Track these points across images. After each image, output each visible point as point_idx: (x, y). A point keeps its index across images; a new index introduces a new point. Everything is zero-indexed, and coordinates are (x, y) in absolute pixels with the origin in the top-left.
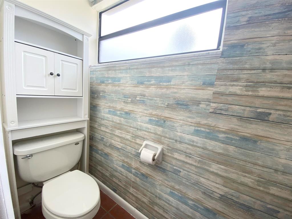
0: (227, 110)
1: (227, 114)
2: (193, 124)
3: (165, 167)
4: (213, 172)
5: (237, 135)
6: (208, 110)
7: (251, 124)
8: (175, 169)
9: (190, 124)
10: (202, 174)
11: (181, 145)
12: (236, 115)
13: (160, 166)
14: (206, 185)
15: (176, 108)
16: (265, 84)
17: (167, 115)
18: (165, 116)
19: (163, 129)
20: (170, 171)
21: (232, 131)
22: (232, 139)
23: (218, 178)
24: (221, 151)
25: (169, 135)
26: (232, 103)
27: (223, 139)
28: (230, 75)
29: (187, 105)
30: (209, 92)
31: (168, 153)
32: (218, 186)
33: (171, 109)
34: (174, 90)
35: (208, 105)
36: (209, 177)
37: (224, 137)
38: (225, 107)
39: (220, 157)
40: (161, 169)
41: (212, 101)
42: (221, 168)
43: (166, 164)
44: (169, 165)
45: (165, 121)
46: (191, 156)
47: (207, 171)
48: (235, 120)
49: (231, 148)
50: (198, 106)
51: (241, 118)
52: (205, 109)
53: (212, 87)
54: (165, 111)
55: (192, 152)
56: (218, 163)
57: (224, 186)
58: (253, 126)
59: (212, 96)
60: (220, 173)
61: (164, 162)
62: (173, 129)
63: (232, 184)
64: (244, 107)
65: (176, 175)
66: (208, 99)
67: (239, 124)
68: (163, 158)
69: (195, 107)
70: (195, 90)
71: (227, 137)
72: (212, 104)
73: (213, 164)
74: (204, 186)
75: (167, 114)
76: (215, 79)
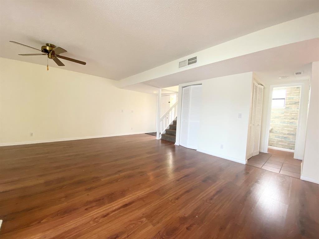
2: (280, 121)
6: (283, 118)
7: (291, 120)
8: (276, 131)
10: (283, 131)
11: (277, 126)
16: (293, 114)
22: (288, 123)
28: (287, 112)
30: (283, 115)
32: (286, 132)
38: (286, 117)
46: (280, 127)
48: (288, 119)
56: (286, 128)
63: (289, 131)
64: (290, 117)
69: (280, 118)
70: (280, 115)
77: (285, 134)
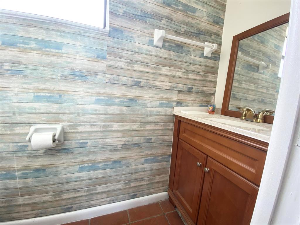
0: (118, 80)
1: (118, 83)
2: (93, 95)
3: (69, 146)
4: (115, 130)
5: (126, 98)
6: (105, 80)
7: (133, 89)
8: (81, 142)
9: (91, 94)
10: (107, 136)
11: (84, 117)
12: (124, 84)
13: (63, 147)
14: (111, 143)
15: (73, 79)
16: (136, 63)
17: (63, 88)
18: (60, 89)
19: (60, 105)
20: (75, 148)
21: (123, 96)
22: (124, 102)
23: (118, 134)
24: (118, 112)
25: (69, 110)
26: (120, 75)
27: (118, 103)
28: (117, 53)
29: (85, 76)
30: (103, 65)
31: (70, 129)
32: (119, 139)
33: (66, 81)
34: (67, 60)
35: (104, 76)
36: (113, 136)
37: (119, 102)
38: (116, 78)
39: (118, 117)
40: (64, 151)
41: (106, 72)
42: (120, 125)
43: (70, 142)
44: (74, 142)
45: (60, 96)
46: (96, 124)
47: (111, 131)
48: (124, 87)
49: (124, 108)
50: (96, 77)
51: (127, 86)
52: (102, 80)
53: (105, 61)
54: (59, 83)
55: (96, 120)
56: (118, 122)
57: (123, 137)
58: (134, 90)
59: (106, 68)
60: (119, 129)
61: (66, 141)
62: (73, 102)
63: (128, 133)
64: (128, 78)
65: (83, 148)
66: (103, 71)
67: (126, 90)
68: (64, 137)
69: (93, 78)
70: (91, 62)
71: (120, 101)
72: (107, 76)
73: (114, 124)
74: (110, 144)
75: (62, 86)
76: (106, 53)
77: (113, 150)
